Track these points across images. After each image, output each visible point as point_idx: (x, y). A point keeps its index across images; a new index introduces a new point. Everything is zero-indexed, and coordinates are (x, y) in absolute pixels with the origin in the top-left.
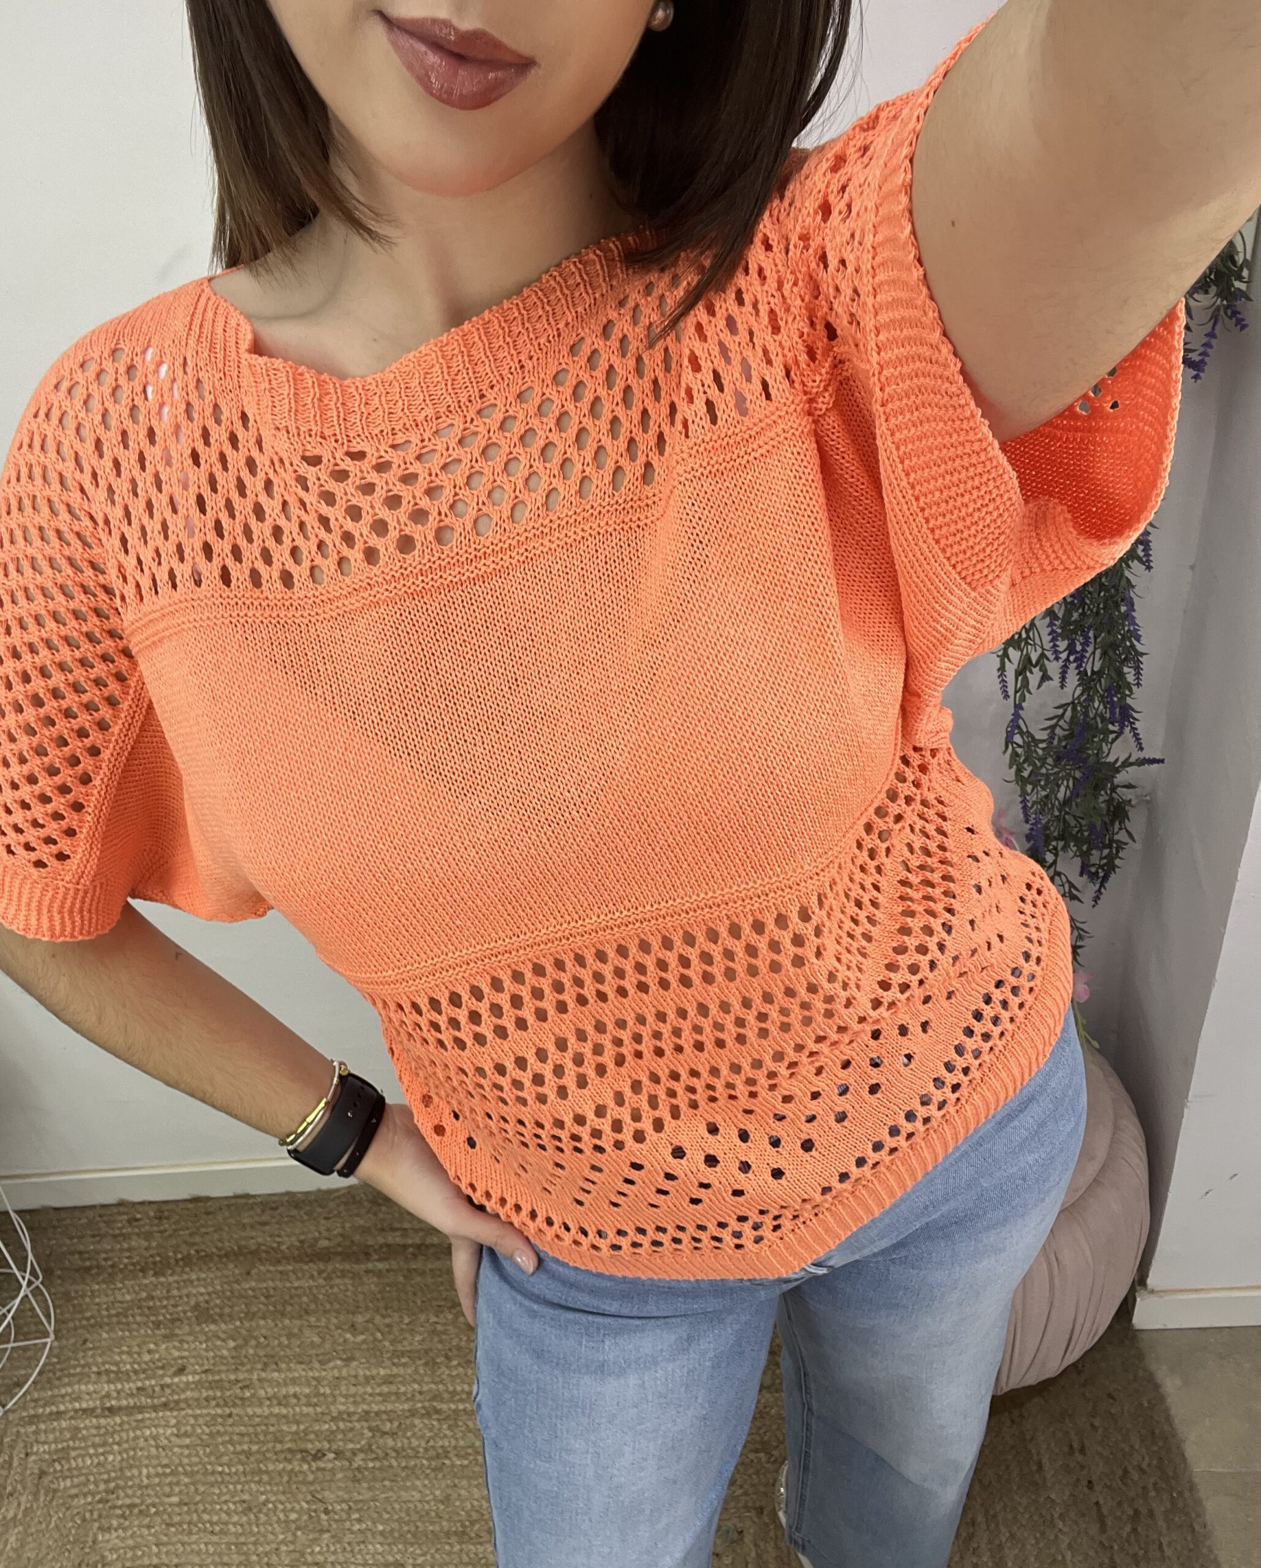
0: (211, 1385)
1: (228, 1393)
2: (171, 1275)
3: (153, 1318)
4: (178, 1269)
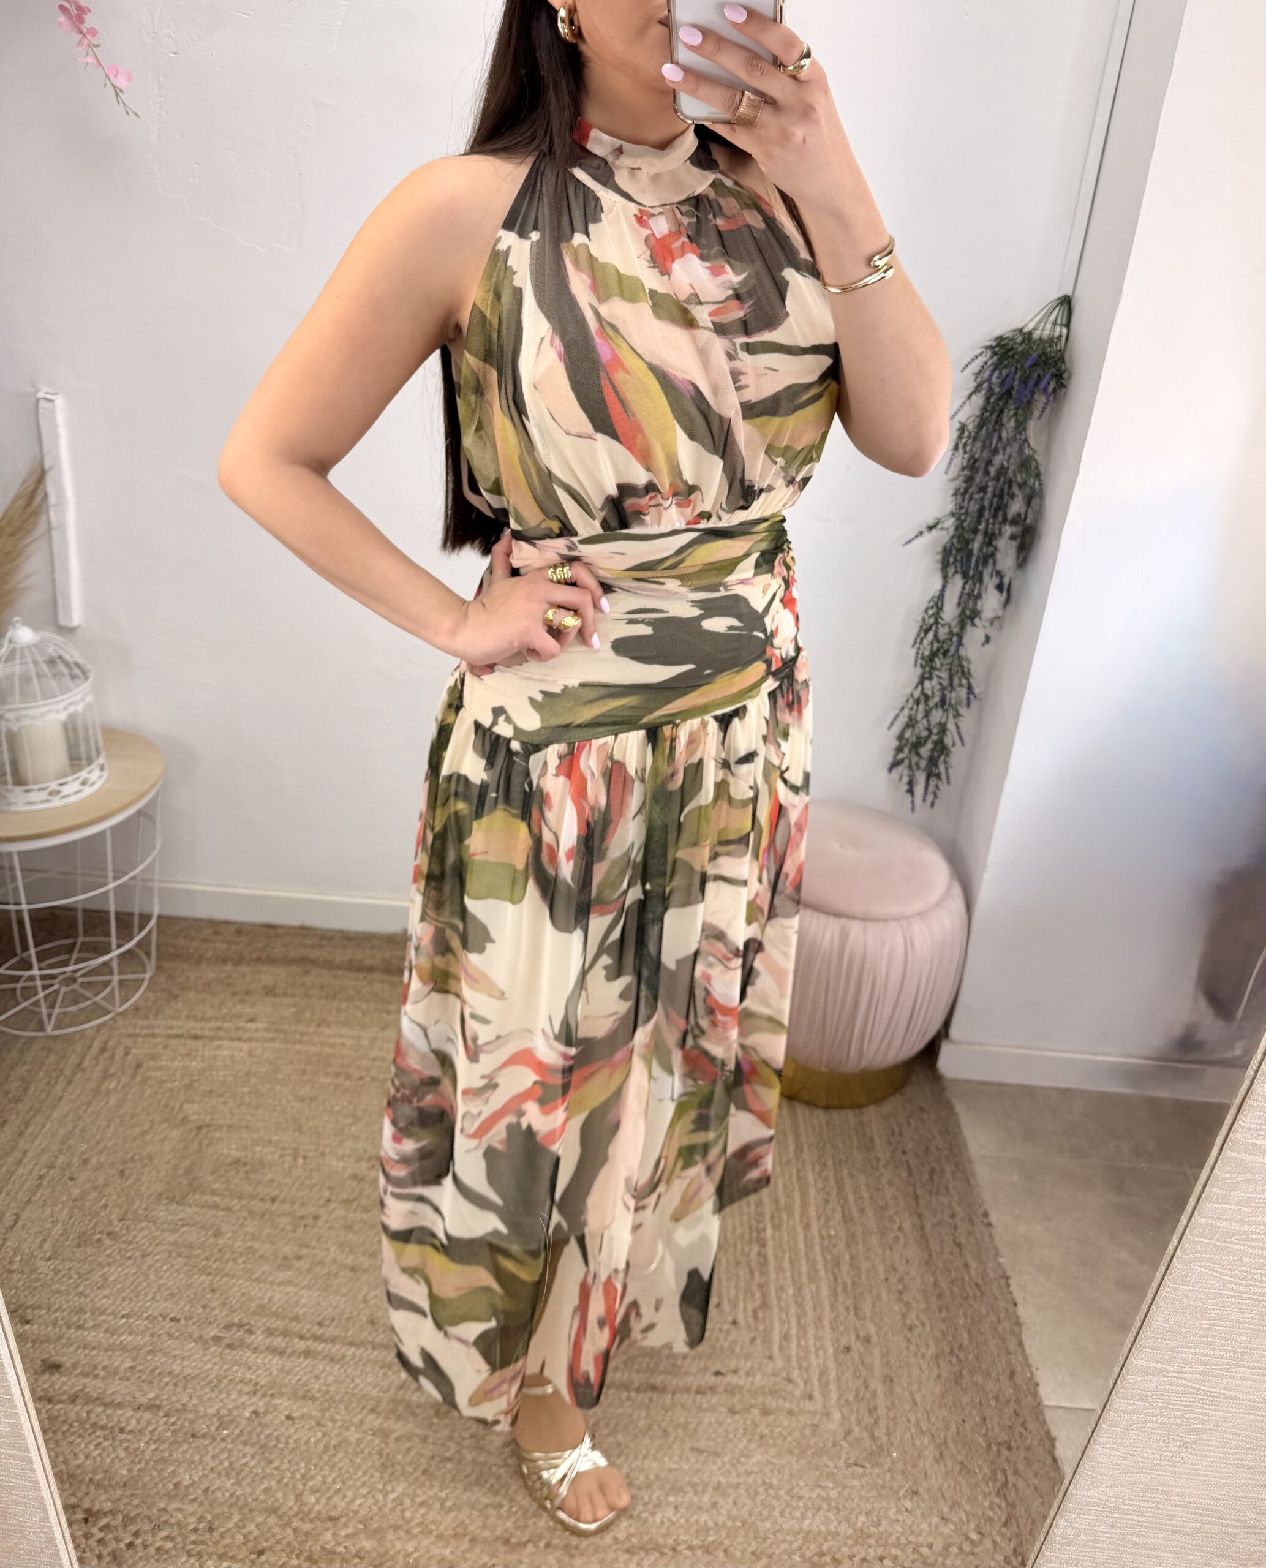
0: (275, 1031)
1: (289, 1037)
3: (230, 990)
4: (252, 964)
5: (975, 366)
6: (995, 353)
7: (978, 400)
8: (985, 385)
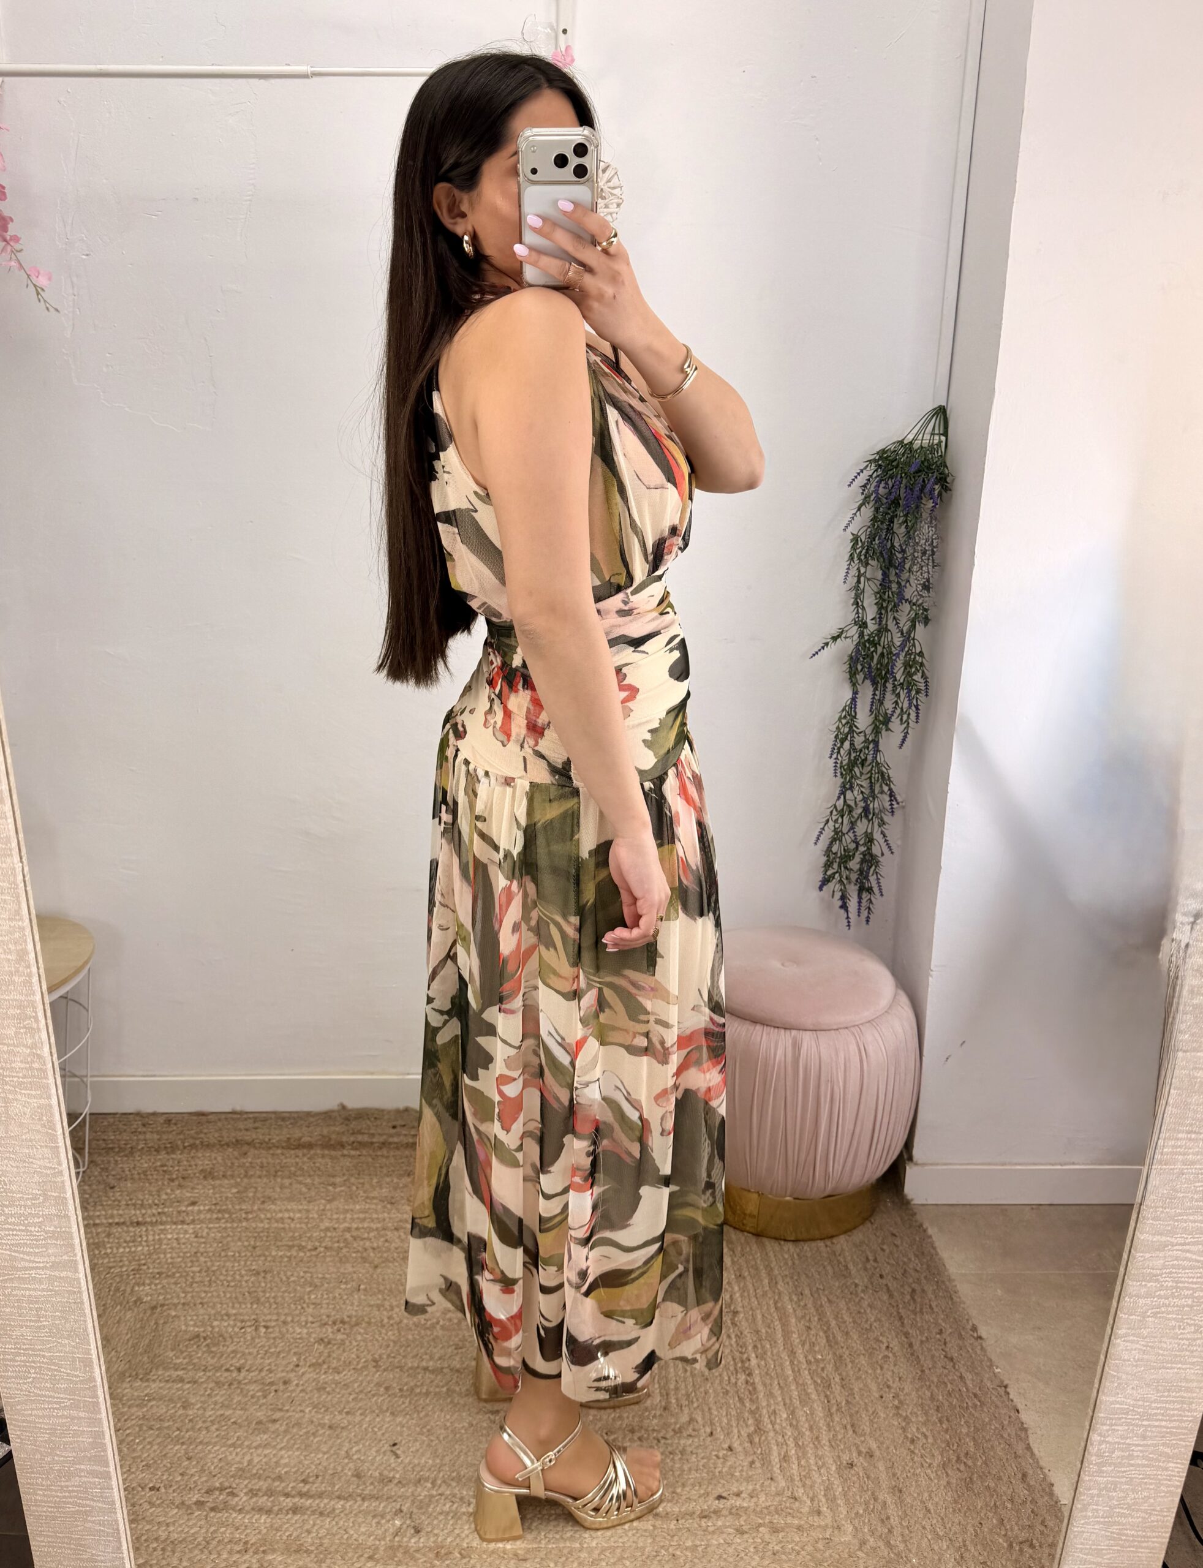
0: (219, 1211)
1: (234, 1216)
2: (181, 1154)
3: (167, 1176)
4: (186, 1151)
5: (862, 480)
6: (880, 466)
7: (868, 512)
8: (874, 495)
